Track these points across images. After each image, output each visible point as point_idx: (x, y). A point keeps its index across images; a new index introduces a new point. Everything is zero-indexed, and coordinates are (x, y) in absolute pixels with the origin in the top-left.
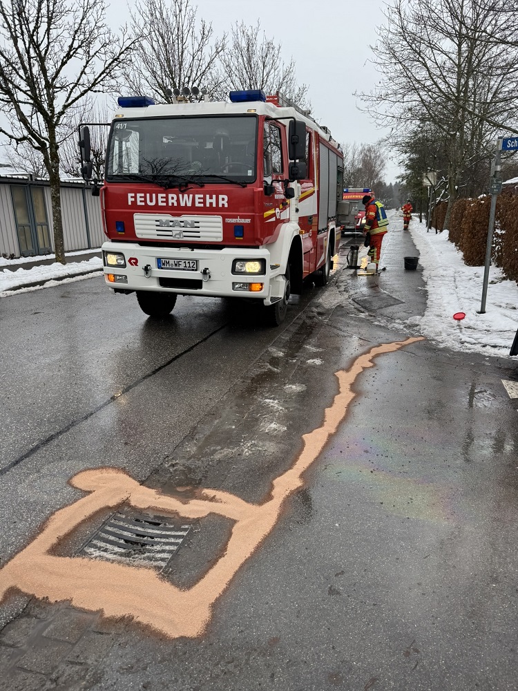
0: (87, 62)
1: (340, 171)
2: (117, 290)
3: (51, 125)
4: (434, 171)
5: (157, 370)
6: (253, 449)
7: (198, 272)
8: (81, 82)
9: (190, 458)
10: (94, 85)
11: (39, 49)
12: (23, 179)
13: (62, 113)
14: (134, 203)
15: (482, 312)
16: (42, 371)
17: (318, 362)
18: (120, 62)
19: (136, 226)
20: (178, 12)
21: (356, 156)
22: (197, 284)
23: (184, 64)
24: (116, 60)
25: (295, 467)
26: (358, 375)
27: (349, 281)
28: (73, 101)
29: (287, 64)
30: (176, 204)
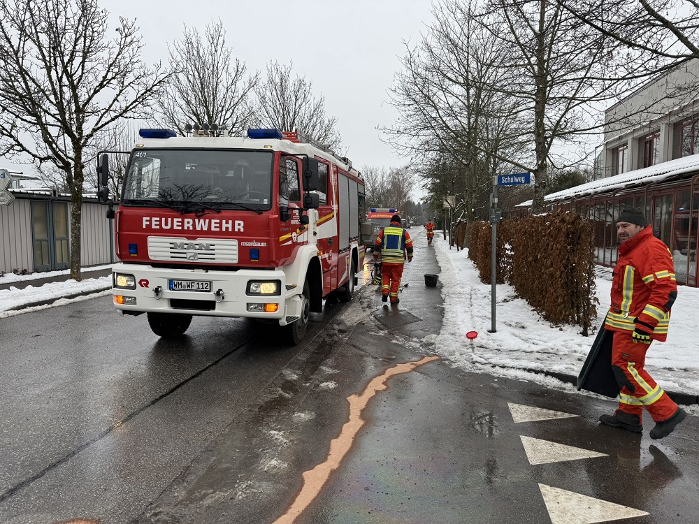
0: (121, 91)
1: (361, 197)
2: (125, 312)
3: (78, 148)
4: (453, 195)
5: (157, 400)
6: (248, 491)
7: (212, 293)
8: (113, 107)
9: (177, 505)
10: (125, 111)
11: (72, 78)
12: (46, 195)
13: (90, 136)
14: (149, 226)
15: (493, 331)
16: (29, 403)
17: (331, 385)
18: (153, 93)
19: (149, 249)
20: (214, 52)
21: (384, 179)
22: (210, 305)
23: (218, 95)
24: (149, 91)
25: (290, 511)
26: (371, 399)
27: (373, 297)
28: (103, 125)
29: (318, 99)
30: (191, 228)
